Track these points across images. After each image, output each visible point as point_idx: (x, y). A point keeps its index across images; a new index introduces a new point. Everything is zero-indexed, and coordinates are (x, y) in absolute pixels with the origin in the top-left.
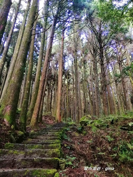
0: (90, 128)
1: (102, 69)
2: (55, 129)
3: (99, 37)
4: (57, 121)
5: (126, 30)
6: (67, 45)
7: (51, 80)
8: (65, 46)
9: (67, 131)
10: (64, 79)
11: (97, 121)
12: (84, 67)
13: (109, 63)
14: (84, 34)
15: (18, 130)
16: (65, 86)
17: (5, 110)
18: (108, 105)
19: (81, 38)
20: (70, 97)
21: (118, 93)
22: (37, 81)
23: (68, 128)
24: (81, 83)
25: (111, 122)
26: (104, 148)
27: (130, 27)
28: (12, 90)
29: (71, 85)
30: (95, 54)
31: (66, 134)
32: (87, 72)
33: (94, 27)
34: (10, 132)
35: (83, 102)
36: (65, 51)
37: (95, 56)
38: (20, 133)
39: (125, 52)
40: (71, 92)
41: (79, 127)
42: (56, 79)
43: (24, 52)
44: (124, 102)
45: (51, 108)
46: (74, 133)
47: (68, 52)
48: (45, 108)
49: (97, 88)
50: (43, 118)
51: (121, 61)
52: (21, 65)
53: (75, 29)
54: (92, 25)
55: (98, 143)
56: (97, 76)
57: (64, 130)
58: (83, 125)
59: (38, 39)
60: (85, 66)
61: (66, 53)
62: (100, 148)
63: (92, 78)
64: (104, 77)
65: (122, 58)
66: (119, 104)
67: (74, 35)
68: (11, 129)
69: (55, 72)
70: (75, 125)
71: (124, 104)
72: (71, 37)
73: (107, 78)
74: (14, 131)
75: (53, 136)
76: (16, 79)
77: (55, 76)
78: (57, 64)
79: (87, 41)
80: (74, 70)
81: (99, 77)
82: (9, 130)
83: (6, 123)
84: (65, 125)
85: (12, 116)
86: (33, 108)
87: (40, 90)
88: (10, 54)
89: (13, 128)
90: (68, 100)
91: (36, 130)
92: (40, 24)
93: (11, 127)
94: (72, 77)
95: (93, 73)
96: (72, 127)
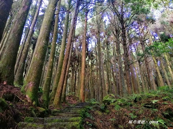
0: (113, 107)
1: (125, 49)
2: (77, 108)
3: (121, 18)
4: (81, 101)
5: (148, 11)
6: (90, 27)
7: (75, 61)
8: (88, 28)
9: (90, 110)
10: (88, 60)
11: (120, 100)
12: (107, 48)
13: (132, 44)
14: (106, 16)
15: (40, 107)
16: (89, 67)
17: (27, 87)
18: (131, 85)
19: (104, 20)
20: (94, 78)
21: (141, 74)
22: (61, 61)
23: (91, 107)
24: (105, 63)
25: (134, 100)
26: (127, 126)
27: (151, 8)
28: (35, 67)
29: (95, 66)
30: (117, 35)
31: (88, 112)
32: (110, 53)
33: (115, 8)
34: (31, 108)
35: (107, 84)
36: (88, 33)
37: (117, 37)
38: (42, 109)
39: (147, 32)
40: (95, 73)
41: (102, 106)
42: (80, 60)
43: (47, 30)
44: (148, 83)
45: (75, 89)
46: (97, 111)
47: (91, 34)
48: (70, 89)
49: (120, 68)
50: (67, 99)
51: (143, 42)
52: (44, 43)
53: (98, 11)
54: (114, 6)
55: (121, 121)
56: (120, 56)
57: (87, 109)
58: (106, 104)
59: (62, 22)
60: (109, 47)
61: (89, 35)
62: (123, 126)
63: (115, 58)
64: (127, 57)
65: (144, 39)
66: (143, 84)
67: (97, 17)
68: (32, 105)
69: (79, 53)
70: (98, 105)
71: (148, 85)
72: (94, 20)
73: (130, 58)
74: (36, 107)
75: (75, 113)
76: (39, 56)
77: (79, 58)
78: (80, 46)
79: (109, 23)
80: (98, 51)
81: (122, 58)
82: (30, 106)
83: (28, 99)
84: (88, 104)
85: (34, 92)
86: (56, 87)
87: (63, 69)
88: (36, 36)
89: (35, 104)
90: (92, 80)
91: (59, 108)
92: (64, 7)
93: (32, 103)
94: (95, 58)
95: (116, 54)
96: (95, 106)
